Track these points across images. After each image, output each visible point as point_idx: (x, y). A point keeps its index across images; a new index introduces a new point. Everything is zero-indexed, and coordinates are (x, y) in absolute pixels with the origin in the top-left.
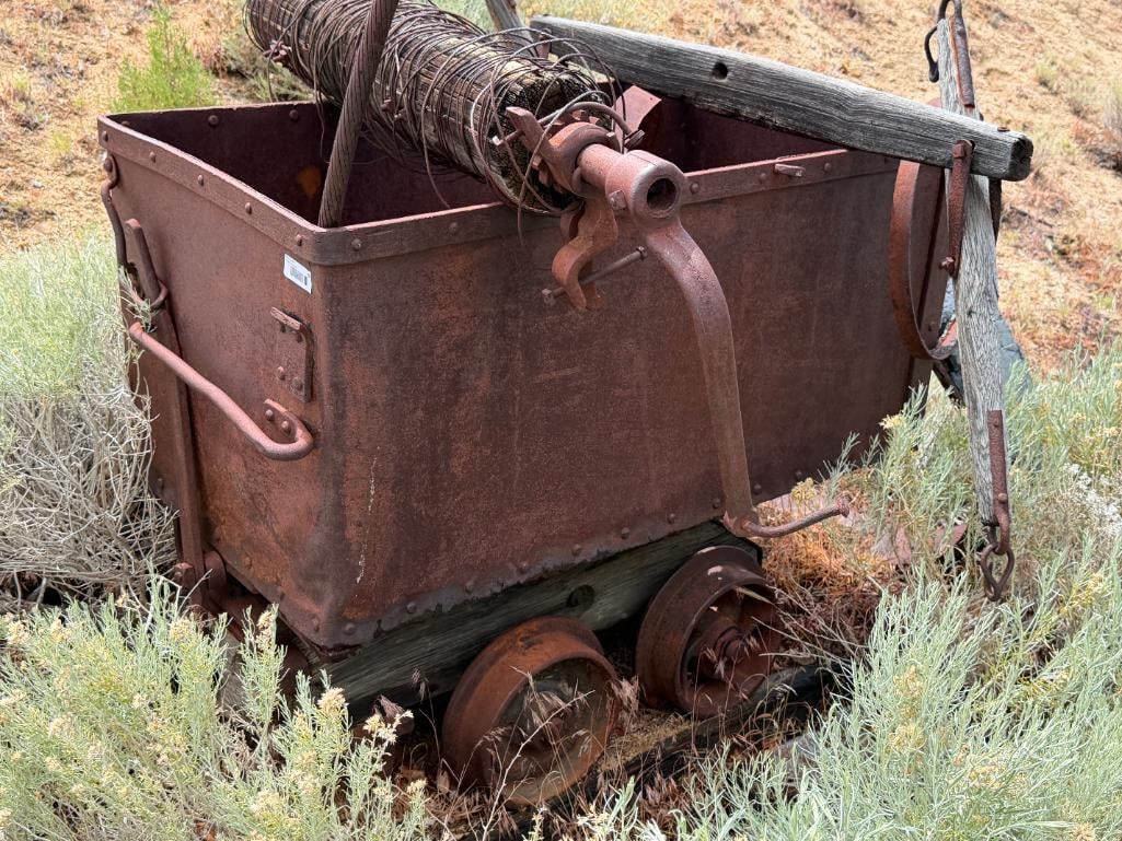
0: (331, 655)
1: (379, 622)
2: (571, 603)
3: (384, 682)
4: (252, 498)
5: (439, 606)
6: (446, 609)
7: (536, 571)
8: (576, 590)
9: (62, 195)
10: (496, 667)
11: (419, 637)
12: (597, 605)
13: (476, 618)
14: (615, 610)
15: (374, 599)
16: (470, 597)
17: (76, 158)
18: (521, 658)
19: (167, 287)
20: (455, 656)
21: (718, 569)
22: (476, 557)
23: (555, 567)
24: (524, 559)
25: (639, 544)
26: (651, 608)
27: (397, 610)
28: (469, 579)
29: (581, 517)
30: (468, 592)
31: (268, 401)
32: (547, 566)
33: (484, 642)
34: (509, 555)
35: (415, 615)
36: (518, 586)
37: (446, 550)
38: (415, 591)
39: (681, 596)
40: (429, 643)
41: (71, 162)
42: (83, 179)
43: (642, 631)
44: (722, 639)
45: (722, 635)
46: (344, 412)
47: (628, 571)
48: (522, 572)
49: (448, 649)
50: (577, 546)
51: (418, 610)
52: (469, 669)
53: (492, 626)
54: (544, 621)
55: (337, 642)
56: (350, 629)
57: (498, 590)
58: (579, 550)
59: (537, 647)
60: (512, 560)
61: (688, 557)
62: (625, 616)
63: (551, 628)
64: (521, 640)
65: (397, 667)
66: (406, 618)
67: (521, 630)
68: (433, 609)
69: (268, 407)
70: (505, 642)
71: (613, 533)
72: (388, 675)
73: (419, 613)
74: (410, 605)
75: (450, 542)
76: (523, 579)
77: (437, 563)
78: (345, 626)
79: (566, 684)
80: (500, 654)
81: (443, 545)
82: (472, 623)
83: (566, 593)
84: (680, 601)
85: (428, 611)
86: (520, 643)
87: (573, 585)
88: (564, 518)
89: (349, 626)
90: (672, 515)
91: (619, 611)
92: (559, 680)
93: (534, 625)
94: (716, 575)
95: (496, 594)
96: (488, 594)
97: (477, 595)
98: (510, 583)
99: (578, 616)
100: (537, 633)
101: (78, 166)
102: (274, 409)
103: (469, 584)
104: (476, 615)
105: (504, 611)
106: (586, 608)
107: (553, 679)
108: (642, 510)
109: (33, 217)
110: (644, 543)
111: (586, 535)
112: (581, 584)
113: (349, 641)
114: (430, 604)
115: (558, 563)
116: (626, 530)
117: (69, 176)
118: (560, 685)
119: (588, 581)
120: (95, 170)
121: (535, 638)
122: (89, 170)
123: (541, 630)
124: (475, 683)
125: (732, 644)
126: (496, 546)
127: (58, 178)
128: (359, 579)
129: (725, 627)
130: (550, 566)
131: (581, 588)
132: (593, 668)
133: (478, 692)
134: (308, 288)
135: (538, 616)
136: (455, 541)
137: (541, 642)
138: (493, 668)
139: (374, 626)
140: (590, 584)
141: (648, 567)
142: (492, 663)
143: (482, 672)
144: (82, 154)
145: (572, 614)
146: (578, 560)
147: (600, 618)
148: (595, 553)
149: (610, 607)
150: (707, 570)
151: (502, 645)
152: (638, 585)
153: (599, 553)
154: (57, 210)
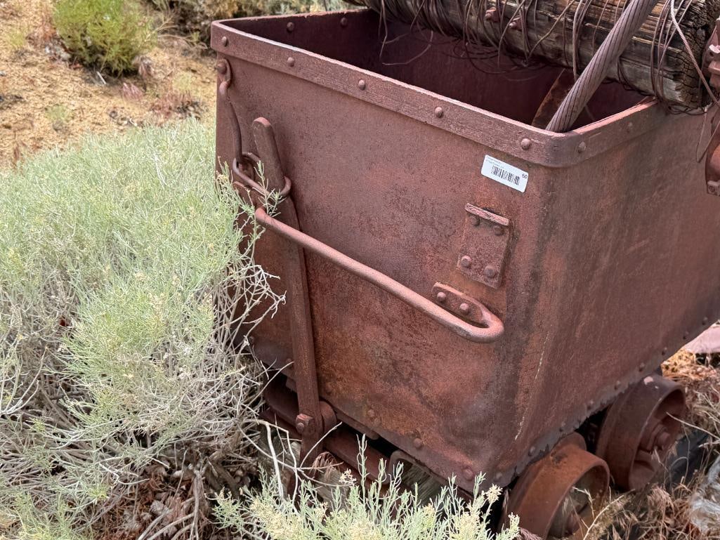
1: (516, 467)
4: (395, 364)
5: (547, 446)
7: (596, 407)
9: (22, 82)
15: (518, 450)
16: (561, 435)
17: (26, 51)
18: (558, 471)
19: (289, 177)
21: (650, 379)
22: (569, 402)
23: (608, 401)
24: (591, 398)
27: (525, 456)
28: (563, 420)
30: (561, 431)
31: (438, 284)
32: (603, 402)
35: (534, 456)
37: (557, 400)
38: (536, 437)
41: (22, 54)
42: (36, 68)
46: (537, 297)
48: (589, 409)
51: (536, 453)
56: (500, 477)
57: (578, 426)
58: (620, 385)
60: (586, 400)
63: (567, 443)
64: (552, 455)
66: (528, 460)
68: (544, 450)
69: (441, 290)
71: (636, 368)
74: (532, 449)
76: (588, 415)
77: (550, 412)
78: (496, 475)
81: (556, 396)
85: (541, 451)
86: (551, 458)
88: (615, 362)
89: (499, 475)
94: (651, 384)
97: (566, 432)
98: (584, 419)
100: (560, 448)
101: (30, 59)
102: (447, 292)
103: (562, 425)
109: (5, 100)
111: (624, 373)
114: (543, 446)
115: (609, 398)
116: (643, 365)
117: (25, 66)
120: (44, 61)
121: (559, 452)
122: (39, 62)
123: (562, 445)
126: (580, 391)
127: (15, 68)
128: (517, 437)
130: (605, 401)
134: (521, 187)
136: (562, 391)
139: (513, 472)
144: (31, 48)
146: (617, 393)
148: (627, 386)
150: (642, 381)
154: (24, 95)
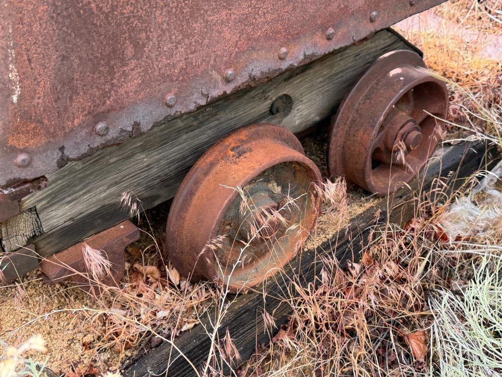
0: (6, 192)
1: (62, 149)
2: (272, 111)
3: (105, 198)
5: (137, 125)
6: (145, 127)
7: (241, 80)
8: (276, 100)
10: (210, 177)
11: (132, 155)
12: (294, 112)
13: (187, 133)
14: (311, 114)
15: (46, 122)
16: (172, 112)
18: (233, 166)
20: (172, 168)
21: (397, 71)
22: (174, 66)
23: (262, 73)
24: (228, 65)
25: (343, 45)
26: (341, 110)
27: (83, 133)
28: (170, 92)
29: (286, 16)
30: (170, 107)
32: (253, 73)
33: (199, 153)
34: (212, 62)
35: (109, 137)
36: (225, 97)
37: (134, 57)
38: (102, 109)
39: (368, 97)
40: (144, 159)
43: (334, 130)
44: (402, 131)
45: (401, 128)
47: (321, 79)
48: (228, 81)
49: (163, 162)
50: (284, 50)
51: (111, 131)
52: (185, 181)
53: (204, 138)
54: (253, 129)
55: (11, 177)
56: (24, 161)
57: (203, 102)
58: (286, 53)
59: (247, 155)
60: (214, 67)
61: (371, 63)
62: (318, 119)
63: (258, 136)
64: (232, 150)
65: (116, 183)
66: (98, 142)
67: (231, 141)
68: (130, 129)
70: (217, 153)
71: (319, 34)
72: (108, 192)
73: (113, 134)
74: (100, 126)
75: (138, 47)
76: (229, 89)
77: (125, 75)
78: (16, 157)
79: (275, 184)
80: (212, 165)
81: (130, 51)
82: (185, 137)
83: (268, 102)
84: (368, 101)
85: (122, 131)
86: (232, 153)
87: (273, 95)
88: (269, 17)
89: (21, 157)
90: (374, 13)
91: (313, 116)
92: (268, 181)
93: (243, 135)
94: (398, 76)
95: (202, 107)
96: (192, 107)
97: (180, 109)
98: (215, 93)
99: (280, 122)
100: (246, 142)
103: (169, 97)
104: (189, 129)
105: (213, 124)
106: (286, 115)
107: (264, 181)
108: (346, 7)
110: (348, 44)
111: (293, 37)
112: (281, 94)
113: (27, 174)
114: (126, 123)
115: (265, 70)
116: (331, 31)
118: (270, 185)
119: (287, 90)
121: (246, 146)
123: (251, 138)
124: (191, 193)
125: (410, 135)
126: (195, 51)
128: (15, 98)
129: (404, 121)
130: (257, 73)
131: (280, 98)
132: (298, 168)
133: (195, 200)
135: (245, 126)
136: (144, 45)
137: (251, 150)
138: (207, 178)
139: (57, 155)
140: (289, 93)
141: (337, 74)
142: (206, 174)
143: (197, 183)
145: (274, 121)
146: (284, 65)
147: (297, 122)
148: (301, 57)
149: (305, 112)
150: (388, 72)
151: (214, 156)
152: (328, 91)
153: (306, 57)
